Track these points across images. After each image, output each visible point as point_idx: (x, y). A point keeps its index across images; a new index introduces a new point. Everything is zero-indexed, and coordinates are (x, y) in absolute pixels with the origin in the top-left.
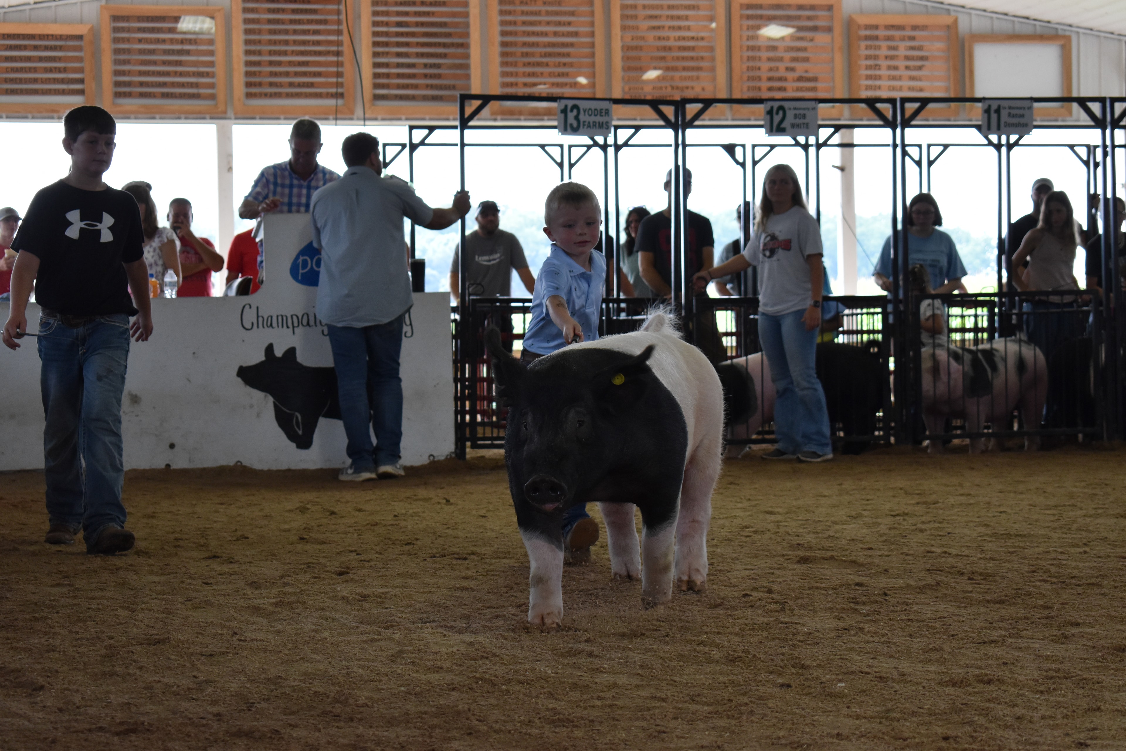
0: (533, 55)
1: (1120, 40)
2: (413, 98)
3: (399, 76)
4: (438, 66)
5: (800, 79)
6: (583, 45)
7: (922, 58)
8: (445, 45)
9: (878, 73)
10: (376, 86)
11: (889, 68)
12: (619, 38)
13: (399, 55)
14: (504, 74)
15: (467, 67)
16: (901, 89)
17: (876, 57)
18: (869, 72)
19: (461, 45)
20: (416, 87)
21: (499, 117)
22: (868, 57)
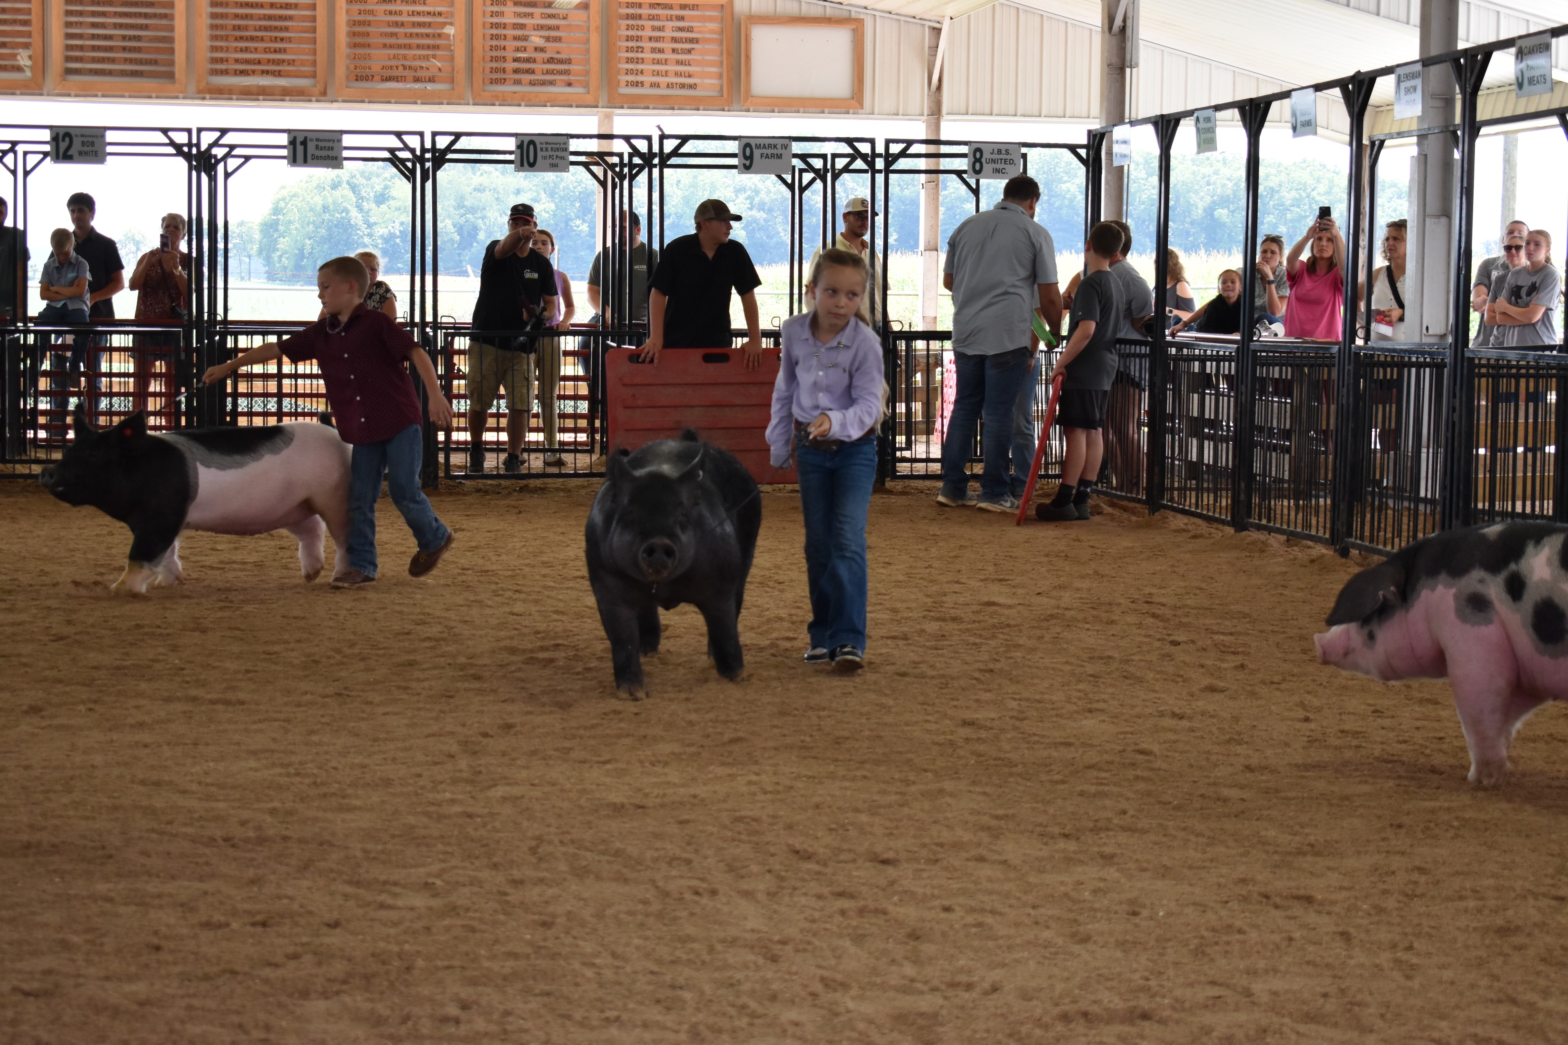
0: (246, 28)
1: (923, 25)
2: (110, 73)
3: (94, 48)
4: (138, 38)
5: (551, 60)
6: (303, 18)
7: (692, 41)
8: (146, 16)
9: (640, 55)
10: (68, 59)
11: (653, 50)
12: (344, 12)
13: (94, 25)
14: (214, 49)
15: (171, 40)
16: (666, 74)
17: (639, 38)
18: (630, 55)
19: (165, 16)
20: (112, 61)
21: (208, 96)
22: (629, 38)
